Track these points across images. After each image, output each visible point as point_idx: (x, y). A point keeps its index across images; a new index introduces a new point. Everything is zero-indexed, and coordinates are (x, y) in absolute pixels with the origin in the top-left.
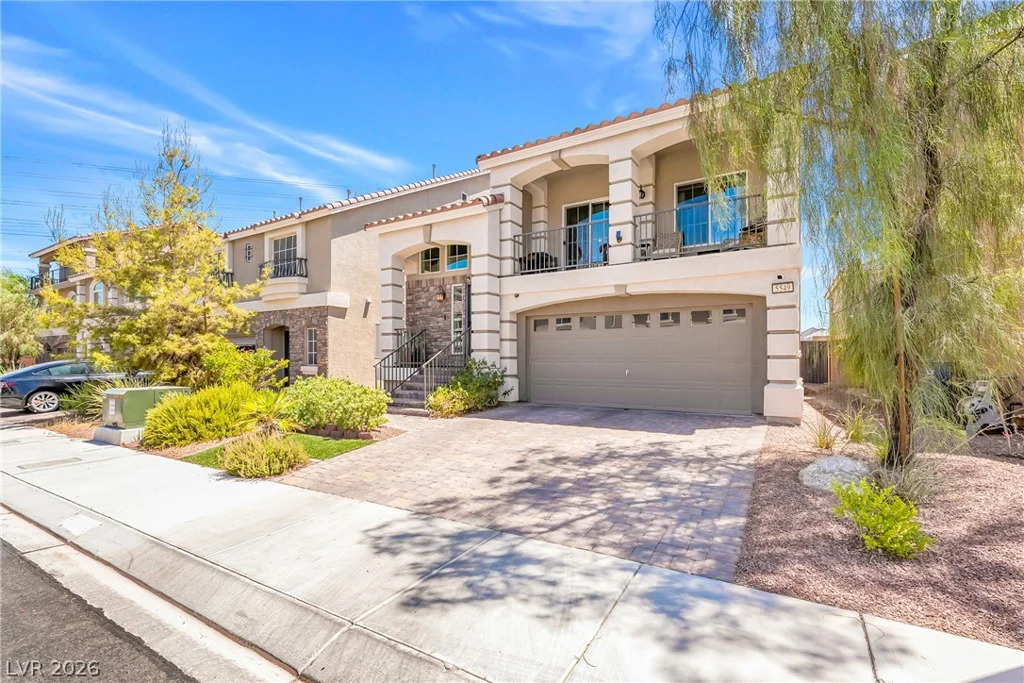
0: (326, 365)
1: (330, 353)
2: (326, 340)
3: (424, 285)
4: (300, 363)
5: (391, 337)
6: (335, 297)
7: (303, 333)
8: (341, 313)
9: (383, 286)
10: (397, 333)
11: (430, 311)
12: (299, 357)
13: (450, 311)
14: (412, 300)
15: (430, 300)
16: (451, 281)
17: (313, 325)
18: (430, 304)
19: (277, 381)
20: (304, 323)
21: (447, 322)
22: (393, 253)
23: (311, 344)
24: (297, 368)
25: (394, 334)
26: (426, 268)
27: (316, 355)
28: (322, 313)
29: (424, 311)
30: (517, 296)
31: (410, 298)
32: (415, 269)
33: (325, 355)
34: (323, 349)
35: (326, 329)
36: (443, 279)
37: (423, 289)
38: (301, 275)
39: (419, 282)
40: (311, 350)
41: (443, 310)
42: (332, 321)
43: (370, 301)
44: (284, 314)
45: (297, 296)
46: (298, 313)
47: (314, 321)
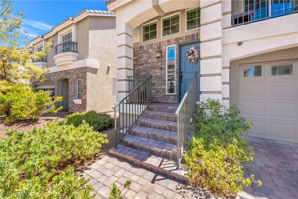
0: (86, 99)
1: (88, 92)
2: (86, 85)
3: (145, 48)
4: (73, 97)
5: (125, 82)
6: (91, 62)
7: (75, 82)
8: (95, 71)
9: (118, 46)
10: (128, 80)
11: (149, 65)
12: (72, 95)
13: (165, 64)
14: (137, 59)
15: (150, 58)
16: (166, 43)
17: (79, 78)
18: (149, 61)
19: (56, 109)
20: (75, 76)
21: (163, 72)
22: (126, 22)
23: (79, 87)
24: (71, 100)
25: (126, 80)
26: (146, 37)
27: (81, 93)
28: (84, 70)
29: (145, 66)
30: (240, 44)
31: (135, 58)
32: (138, 38)
33: (85, 94)
34: (84, 90)
35: (86, 79)
36: (160, 43)
37: (144, 51)
38: (74, 51)
39: (141, 47)
40: (79, 91)
41: (159, 64)
42: (89, 75)
43: (110, 66)
44: (66, 72)
45: (71, 62)
46: (72, 72)
47: (80, 75)
